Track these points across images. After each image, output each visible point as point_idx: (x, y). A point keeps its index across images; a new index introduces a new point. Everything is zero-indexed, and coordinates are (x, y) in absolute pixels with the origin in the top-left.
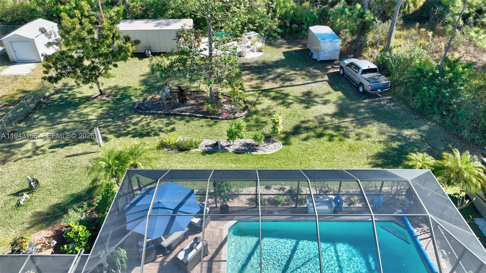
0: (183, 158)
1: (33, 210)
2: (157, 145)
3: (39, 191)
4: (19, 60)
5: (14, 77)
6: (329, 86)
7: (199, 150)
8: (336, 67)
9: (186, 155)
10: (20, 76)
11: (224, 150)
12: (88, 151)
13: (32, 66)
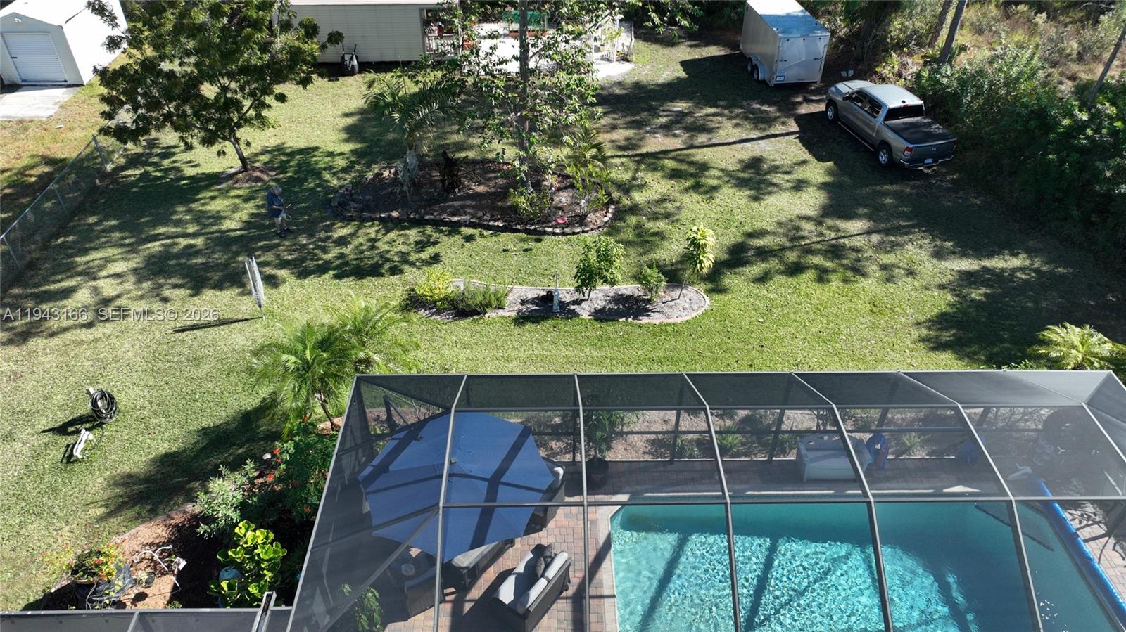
0: (469, 335)
1: (108, 473)
2: (399, 300)
3: (117, 421)
4: (25, 81)
5: (17, 124)
6: (804, 149)
7: (507, 314)
8: (814, 98)
9: (477, 328)
10: (31, 121)
11: (568, 312)
12: (228, 316)
13: (61, 94)
